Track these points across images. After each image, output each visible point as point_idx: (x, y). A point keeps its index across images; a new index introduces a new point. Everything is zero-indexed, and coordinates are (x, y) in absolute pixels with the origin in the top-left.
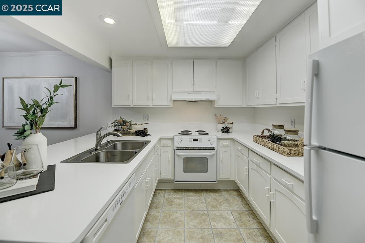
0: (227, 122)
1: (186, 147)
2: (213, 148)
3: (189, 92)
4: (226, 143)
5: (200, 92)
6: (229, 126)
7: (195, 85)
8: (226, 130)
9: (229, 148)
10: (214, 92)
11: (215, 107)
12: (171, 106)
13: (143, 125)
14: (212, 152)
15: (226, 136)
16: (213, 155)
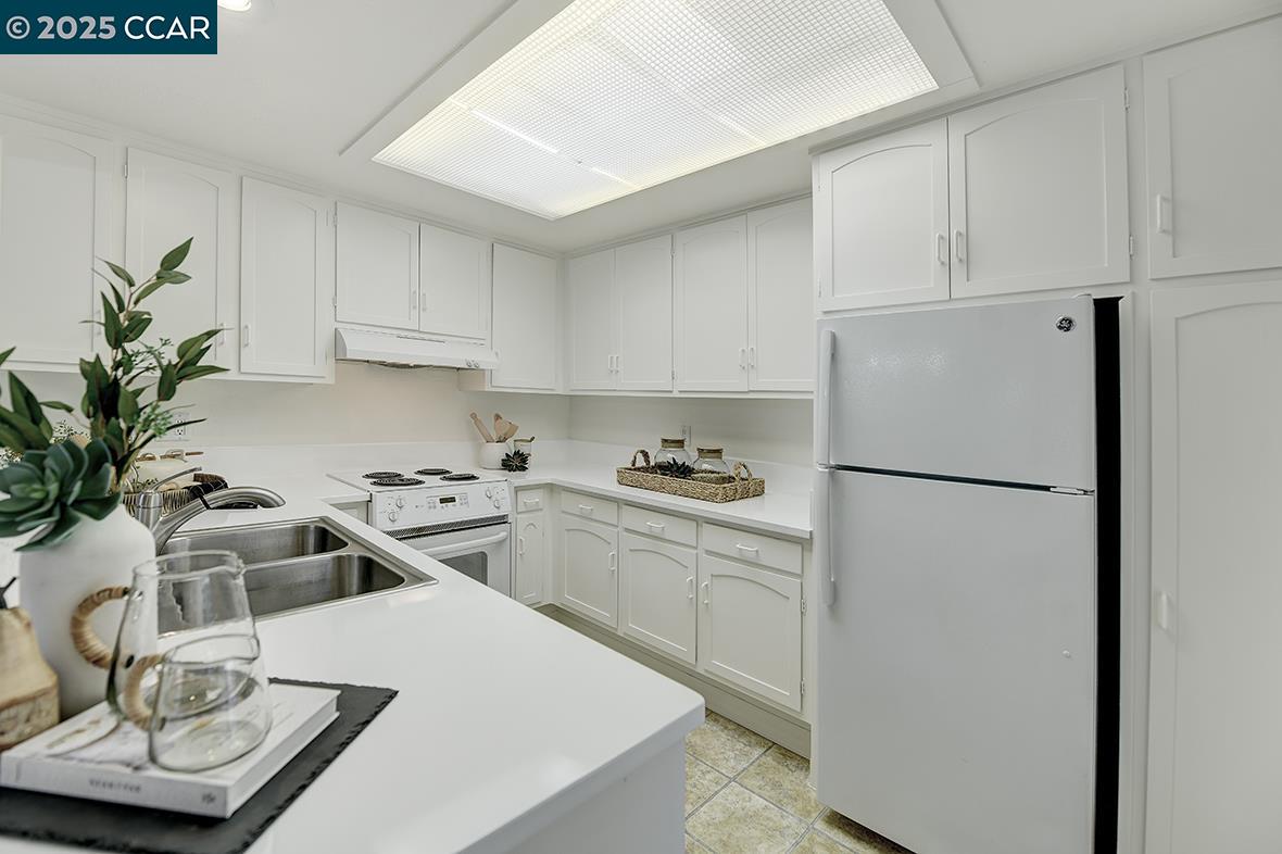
0: (516, 437)
1: (420, 529)
2: (501, 520)
3: (405, 334)
4: (534, 498)
5: (441, 338)
6: (524, 449)
7: (424, 310)
8: (516, 462)
9: (540, 513)
10: (482, 342)
11: (486, 390)
12: (330, 380)
13: (186, 458)
14: (499, 533)
15: (518, 478)
16: (501, 543)
